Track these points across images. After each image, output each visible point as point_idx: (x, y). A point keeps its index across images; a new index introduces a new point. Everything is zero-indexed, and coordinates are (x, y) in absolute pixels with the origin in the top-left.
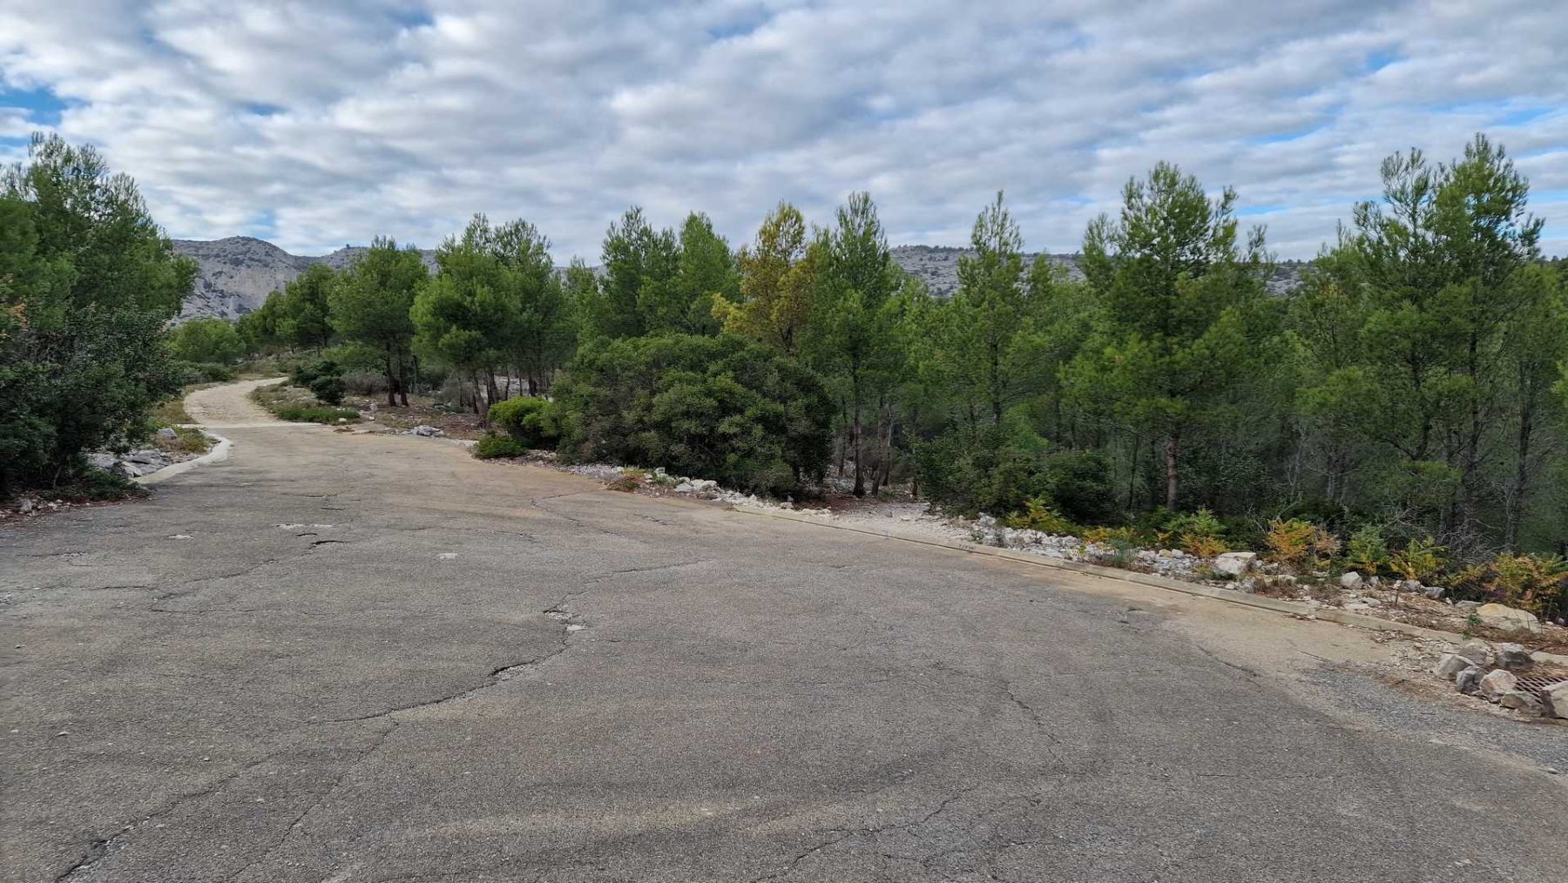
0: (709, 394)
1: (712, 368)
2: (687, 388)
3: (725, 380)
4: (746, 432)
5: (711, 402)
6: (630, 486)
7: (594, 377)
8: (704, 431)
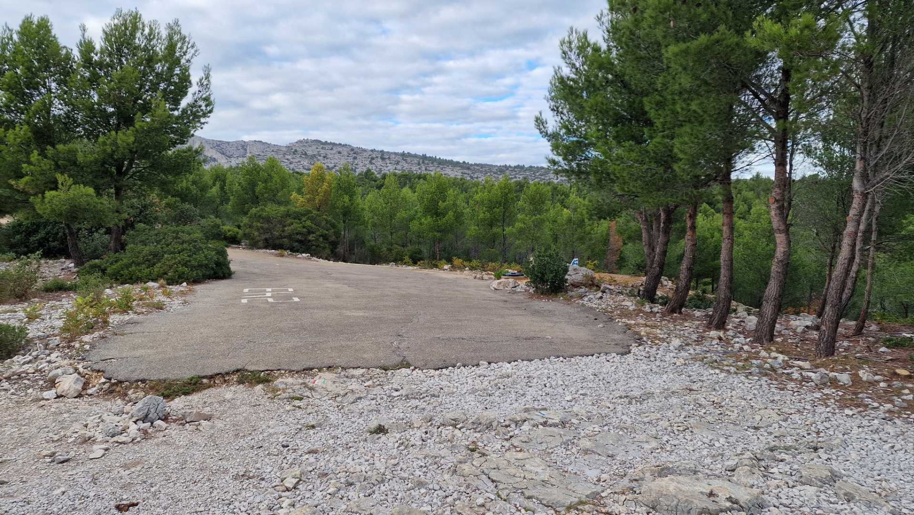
0: (304, 227)
1: (304, 219)
2: (297, 225)
3: (309, 223)
4: (317, 240)
5: (305, 230)
6: (282, 256)
7: (261, 220)
8: (303, 239)
